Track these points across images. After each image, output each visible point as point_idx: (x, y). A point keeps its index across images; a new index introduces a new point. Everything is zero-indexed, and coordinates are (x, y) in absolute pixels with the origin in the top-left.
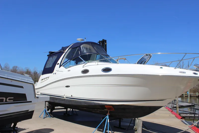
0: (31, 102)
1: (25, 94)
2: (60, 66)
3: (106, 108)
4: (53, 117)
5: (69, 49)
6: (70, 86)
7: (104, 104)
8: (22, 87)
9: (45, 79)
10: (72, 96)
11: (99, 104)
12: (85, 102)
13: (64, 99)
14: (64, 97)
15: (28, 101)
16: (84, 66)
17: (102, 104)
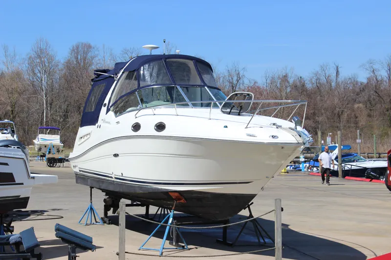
0: (22, 184)
1: (12, 173)
2: (108, 110)
3: (173, 197)
4: (109, 224)
5: (123, 73)
6: (120, 155)
7: (164, 189)
8: (6, 164)
9: (86, 138)
10: (122, 174)
11: (158, 189)
12: (140, 188)
13: (113, 181)
14: (112, 178)
15: (17, 182)
16: (137, 116)
17: (162, 189)
